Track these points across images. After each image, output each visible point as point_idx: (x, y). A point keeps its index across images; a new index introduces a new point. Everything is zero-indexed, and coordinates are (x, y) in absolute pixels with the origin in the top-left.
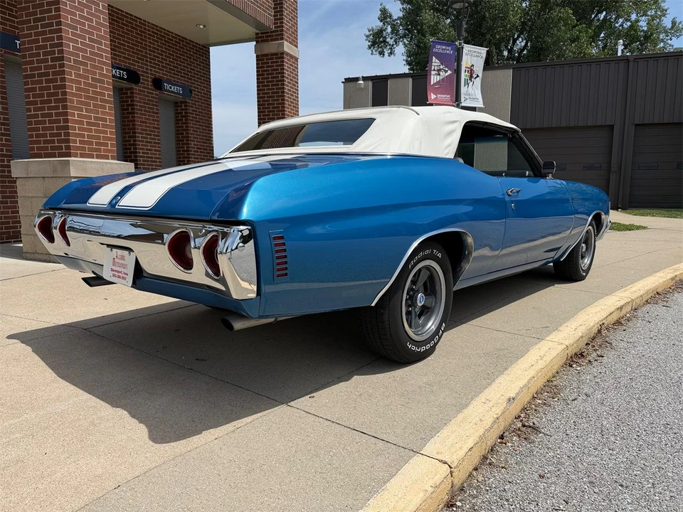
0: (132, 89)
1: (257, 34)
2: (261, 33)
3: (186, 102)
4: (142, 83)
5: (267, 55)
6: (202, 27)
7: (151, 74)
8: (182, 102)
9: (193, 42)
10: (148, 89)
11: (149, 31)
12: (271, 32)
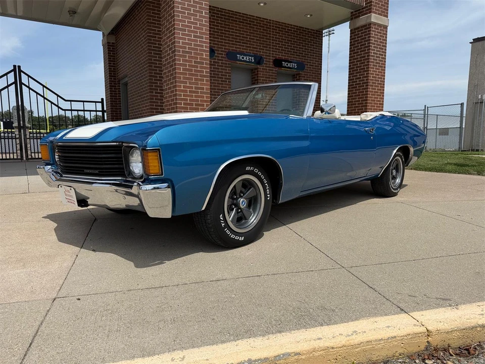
0: (257, 68)
1: (352, 13)
2: (355, 12)
3: (300, 74)
4: (265, 64)
5: (358, 28)
6: (309, 16)
7: (272, 57)
8: (297, 75)
9: (308, 29)
10: (270, 67)
11: (273, 26)
12: (362, 9)
